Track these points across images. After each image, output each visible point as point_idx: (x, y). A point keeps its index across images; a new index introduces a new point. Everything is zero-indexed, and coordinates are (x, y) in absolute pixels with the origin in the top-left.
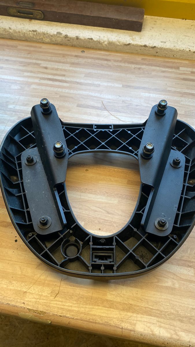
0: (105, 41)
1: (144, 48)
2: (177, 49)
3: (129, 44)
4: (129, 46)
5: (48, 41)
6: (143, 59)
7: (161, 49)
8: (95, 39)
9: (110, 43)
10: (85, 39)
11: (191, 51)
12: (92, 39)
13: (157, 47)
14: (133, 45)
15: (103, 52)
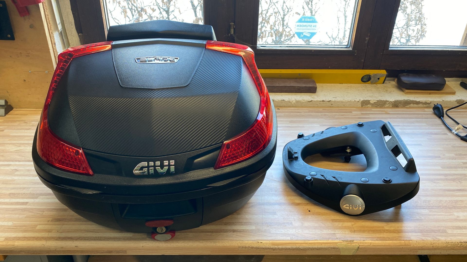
0: (293, 101)
1: (322, 102)
2: (346, 101)
3: (312, 101)
4: (311, 102)
6: (323, 109)
7: (335, 102)
8: (286, 100)
9: (297, 102)
10: (279, 101)
11: (356, 101)
12: (284, 100)
13: (332, 101)
14: (315, 101)
15: (293, 108)
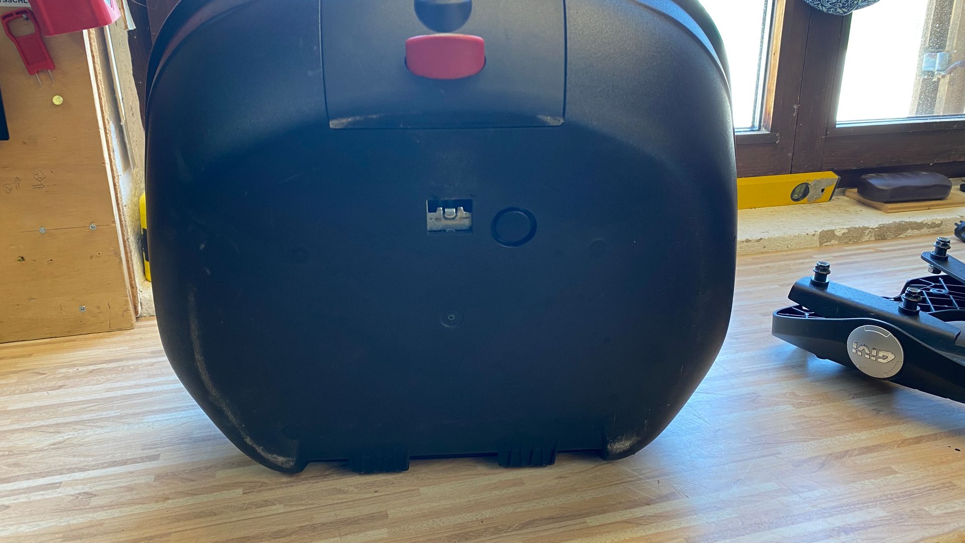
13: (765, 239)
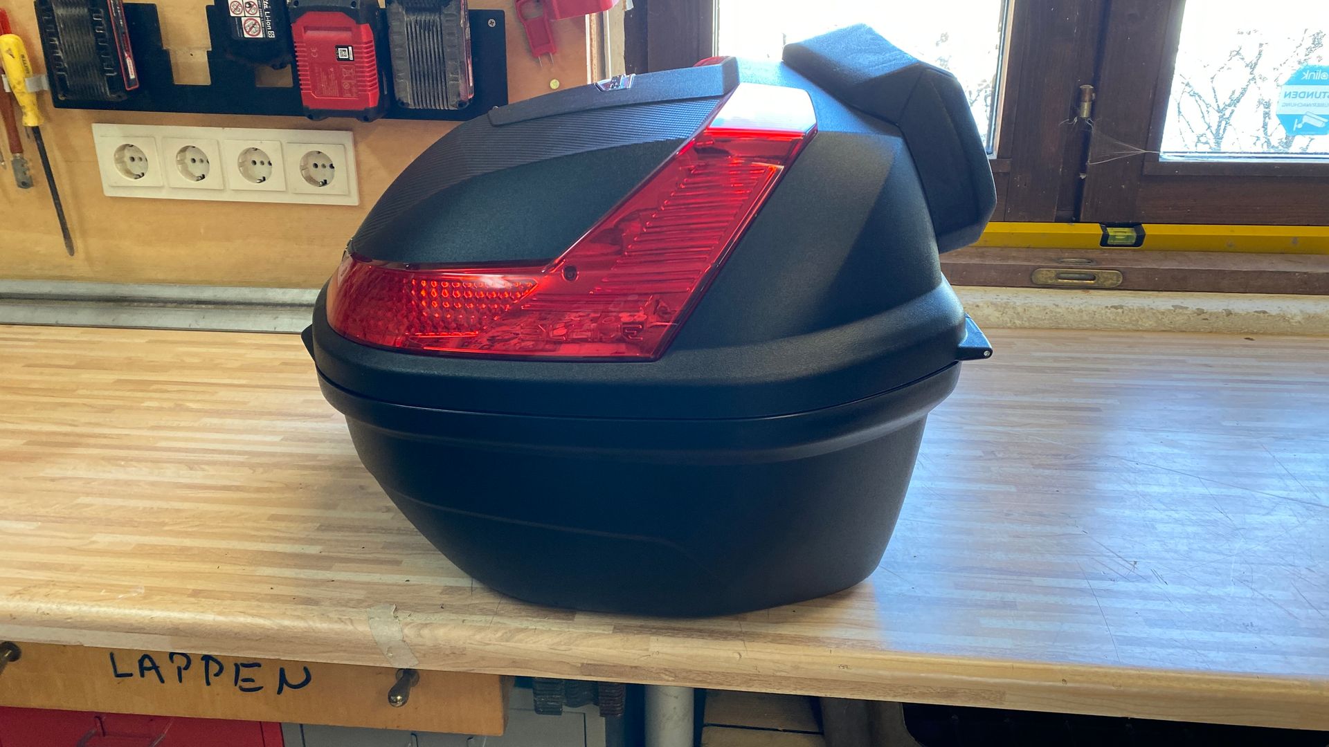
0: (1295, 315)
5: (1151, 325)
8: (1273, 313)
10: (1248, 313)
12: (1264, 312)
15: (1296, 338)
